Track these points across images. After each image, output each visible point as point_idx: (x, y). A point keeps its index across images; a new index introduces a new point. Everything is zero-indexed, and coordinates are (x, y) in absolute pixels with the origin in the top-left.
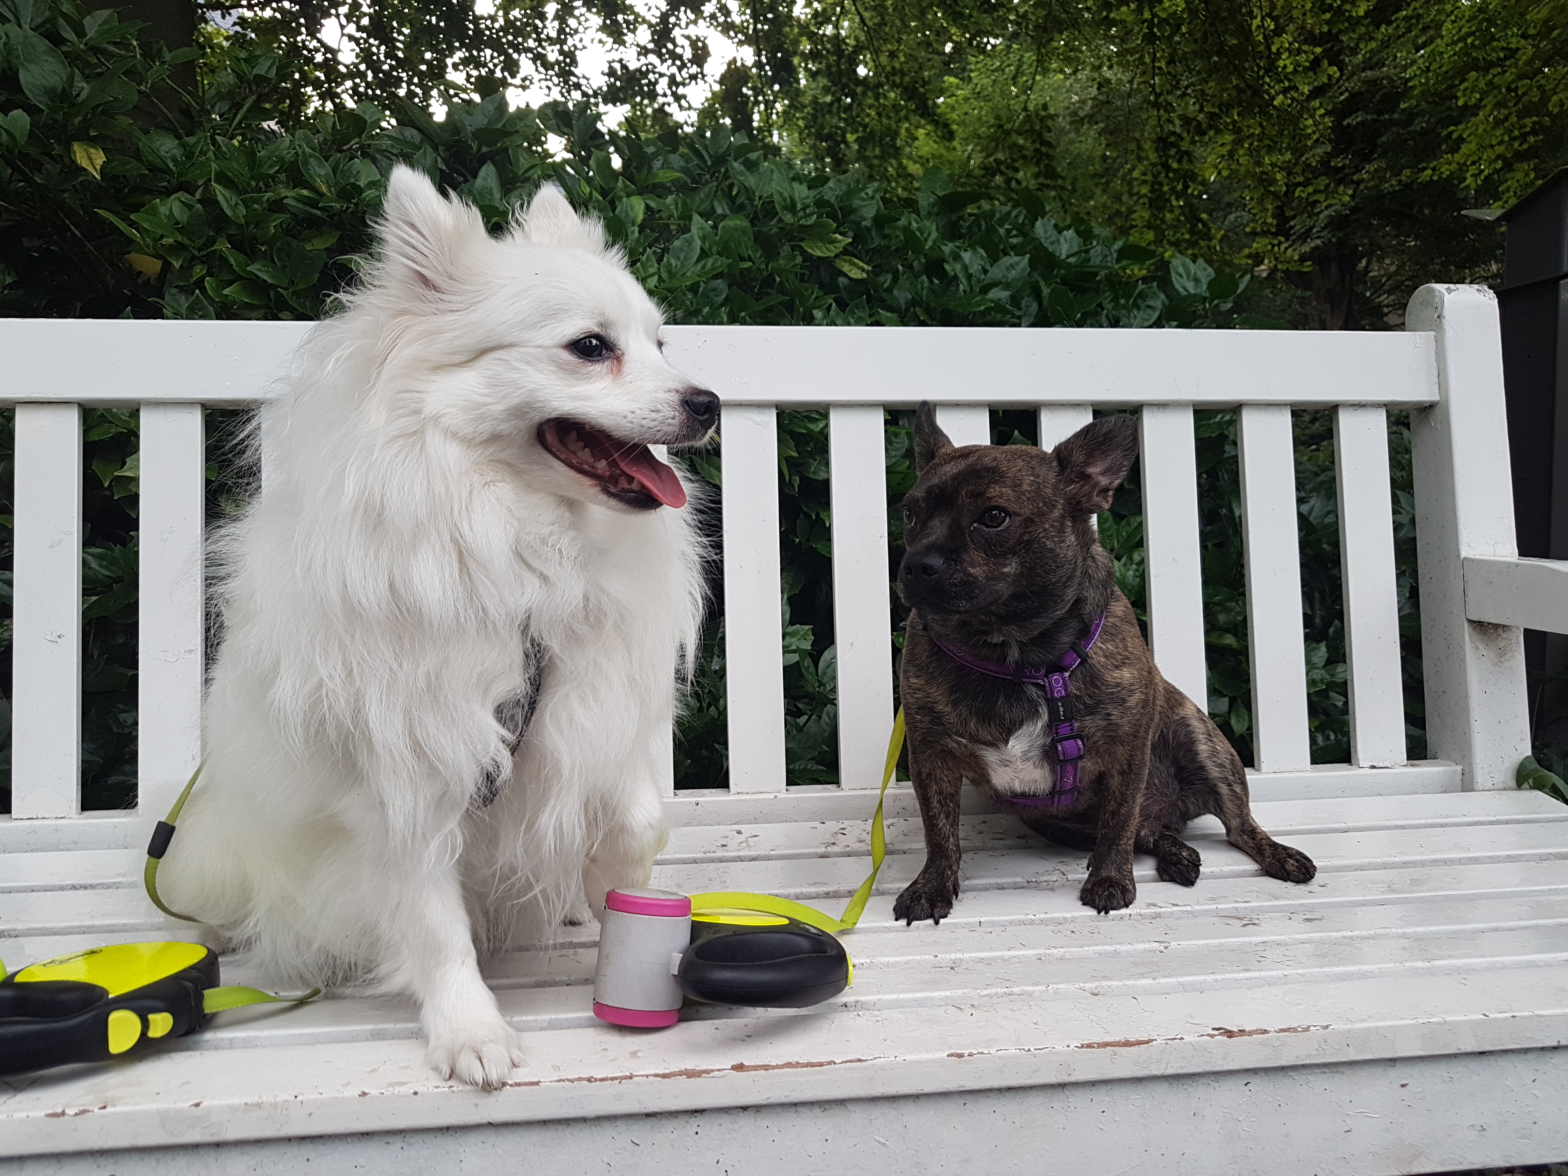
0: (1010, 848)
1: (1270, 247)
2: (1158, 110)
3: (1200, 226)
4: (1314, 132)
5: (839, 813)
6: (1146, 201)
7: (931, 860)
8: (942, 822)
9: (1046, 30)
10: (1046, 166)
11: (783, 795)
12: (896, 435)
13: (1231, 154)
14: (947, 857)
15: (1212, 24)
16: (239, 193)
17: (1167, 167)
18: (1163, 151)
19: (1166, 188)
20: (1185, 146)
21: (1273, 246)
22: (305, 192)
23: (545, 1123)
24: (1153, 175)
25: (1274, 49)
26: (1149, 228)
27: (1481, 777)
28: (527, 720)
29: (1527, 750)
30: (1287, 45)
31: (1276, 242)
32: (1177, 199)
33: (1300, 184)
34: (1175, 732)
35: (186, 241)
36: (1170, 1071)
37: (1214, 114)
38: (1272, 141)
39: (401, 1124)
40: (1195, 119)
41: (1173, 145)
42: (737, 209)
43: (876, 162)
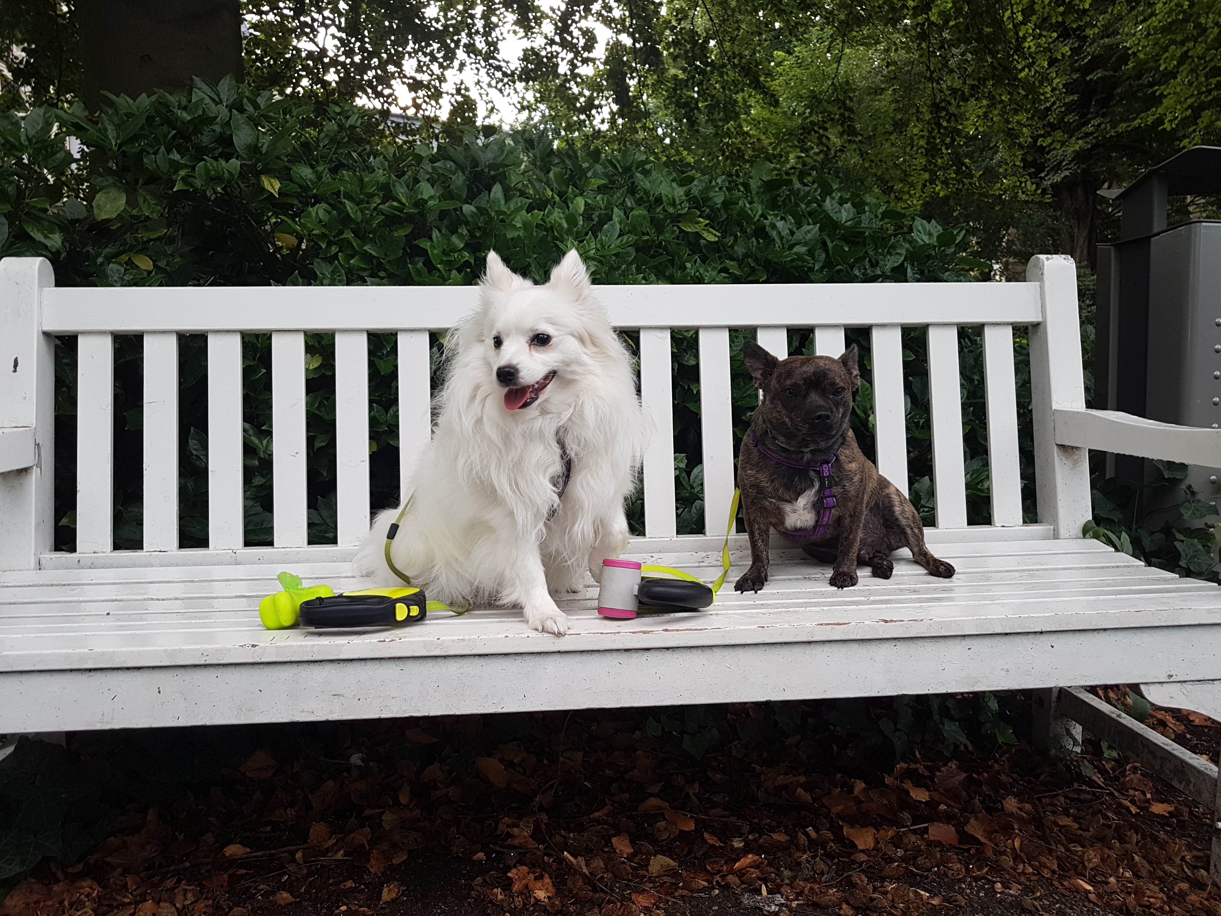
0: (798, 564)
1: (1018, 183)
2: (932, 83)
3: (964, 168)
4: (1052, 97)
5: (705, 548)
6: (924, 151)
7: (754, 563)
8: (760, 543)
9: (848, 25)
10: (849, 126)
11: (675, 539)
12: (737, 337)
13: (986, 115)
14: (762, 561)
15: (973, 19)
16: (358, 205)
17: (939, 126)
18: (936, 113)
19: (938, 141)
20: (952, 109)
21: (1021, 183)
22: (395, 204)
23: (582, 652)
24: (928, 131)
25: (1021, 34)
26: (925, 171)
27: (1062, 532)
28: (566, 483)
29: (1089, 516)
30: (1031, 31)
31: (1023, 180)
32: (947, 149)
33: (1041, 136)
34: (883, 501)
35: (327, 232)
36: (858, 637)
37: (974, 85)
38: (1018, 105)
39: (522, 651)
40: (960, 89)
41: (944, 109)
42: (639, 202)
43: (720, 124)
